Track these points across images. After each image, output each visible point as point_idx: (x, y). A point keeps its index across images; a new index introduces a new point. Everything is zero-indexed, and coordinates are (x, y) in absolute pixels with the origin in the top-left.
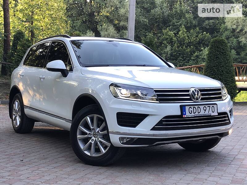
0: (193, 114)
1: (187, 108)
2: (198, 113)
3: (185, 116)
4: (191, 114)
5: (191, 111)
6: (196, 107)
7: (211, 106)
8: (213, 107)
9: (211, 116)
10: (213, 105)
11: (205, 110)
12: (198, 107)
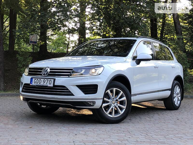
0: (36, 84)
1: (34, 79)
2: (39, 83)
3: (31, 85)
4: (35, 84)
5: (36, 82)
6: (39, 79)
7: (49, 80)
8: (50, 81)
9: (47, 86)
10: (51, 79)
11: (44, 82)
12: (40, 79)
